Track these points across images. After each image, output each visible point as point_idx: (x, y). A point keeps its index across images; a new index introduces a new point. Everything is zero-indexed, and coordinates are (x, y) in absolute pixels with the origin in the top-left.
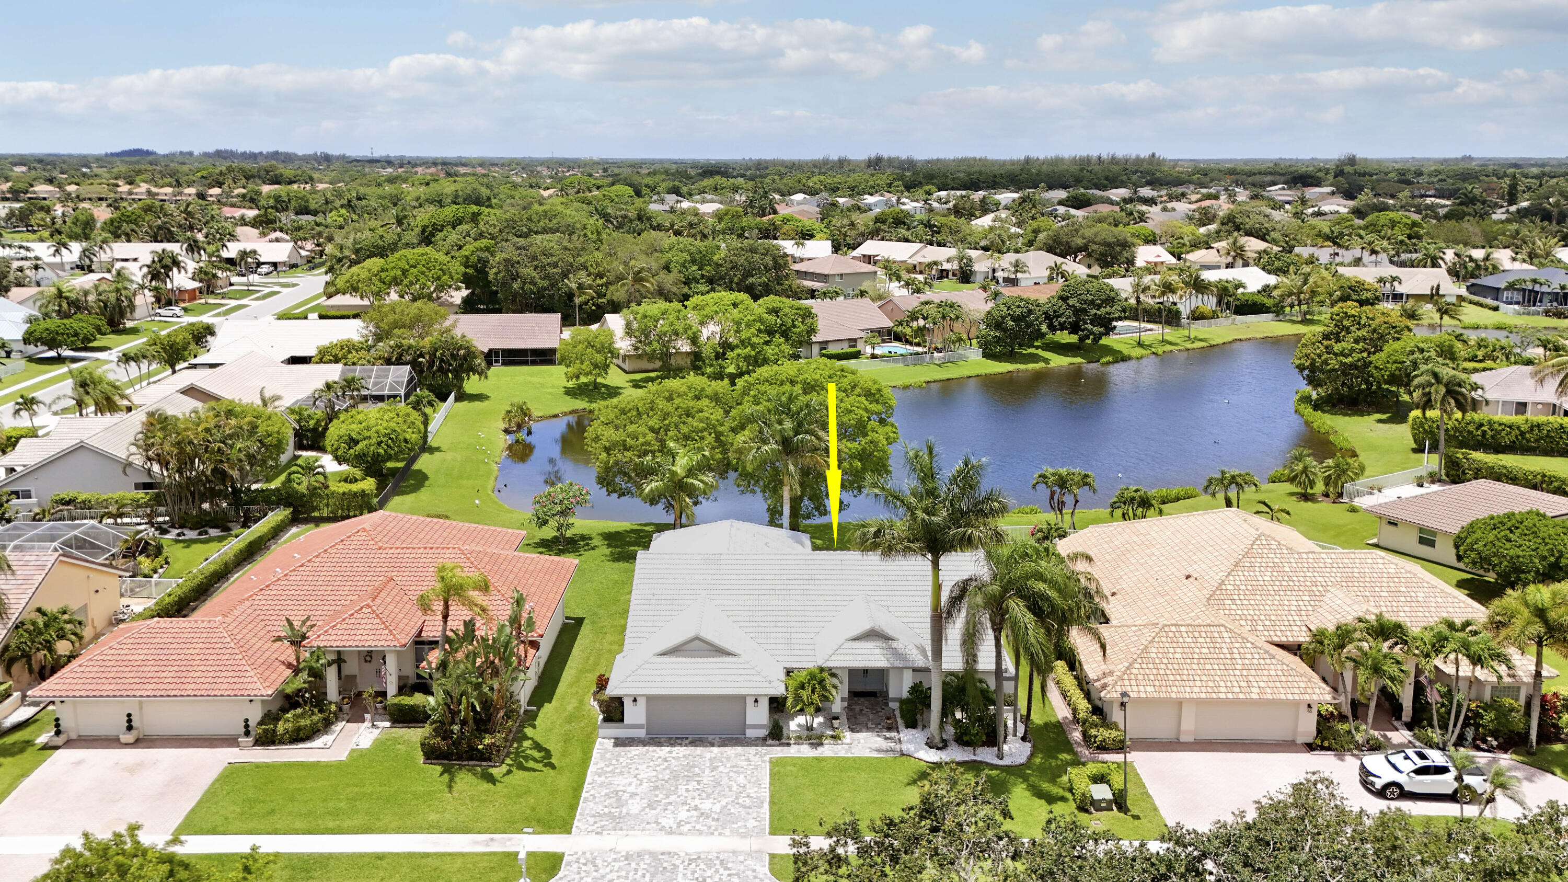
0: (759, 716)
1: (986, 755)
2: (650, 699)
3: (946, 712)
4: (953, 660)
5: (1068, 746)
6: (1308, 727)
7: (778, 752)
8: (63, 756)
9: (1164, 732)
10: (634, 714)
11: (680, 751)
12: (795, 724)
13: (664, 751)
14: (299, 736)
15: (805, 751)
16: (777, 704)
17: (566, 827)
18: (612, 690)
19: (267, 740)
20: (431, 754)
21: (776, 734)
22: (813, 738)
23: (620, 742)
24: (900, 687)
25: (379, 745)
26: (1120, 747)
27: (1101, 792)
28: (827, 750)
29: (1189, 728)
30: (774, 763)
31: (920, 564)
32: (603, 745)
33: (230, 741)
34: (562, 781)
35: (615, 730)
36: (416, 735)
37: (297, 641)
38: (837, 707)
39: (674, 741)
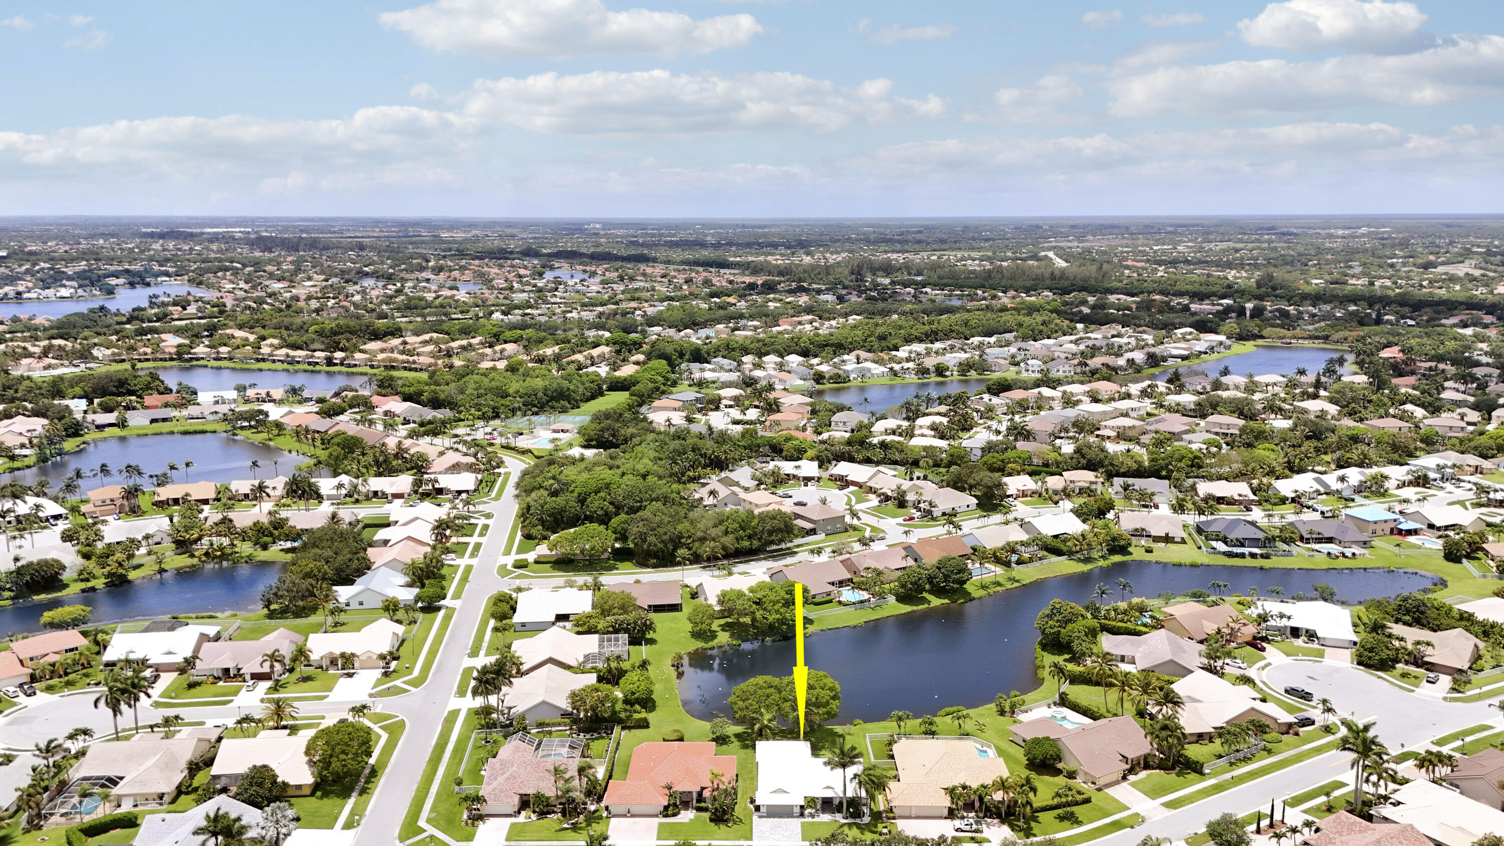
0: (797, 810)
1: (858, 821)
2: (768, 806)
3: (848, 809)
4: (850, 794)
5: (881, 818)
6: (946, 812)
7: (803, 820)
8: (613, 821)
9: (907, 814)
10: (763, 809)
11: (776, 819)
12: (807, 812)
13: (772, 819)
14: (674, 815)
15: (810, 820)
16: (802, 807)
17: (751, 839)
18: (757, 803)
19: (666, 816)
20: (711, 820)
21: (802, 815)
22: (812, 816)
23: (760, 817)
24: (836, 802)
25: (696, 817)
26: (894, 818)
27: (885, 831)
28: (816, 819)
29: (913, 814)
30: (802, 823)
31: (839, 771)
32: (755, 818)
33: (656, 816)
34: (747, 827)
35: (758, 814)
36: (706, 815)
37: (670, 788)
38: (819, 807)
39: (774, 817)
